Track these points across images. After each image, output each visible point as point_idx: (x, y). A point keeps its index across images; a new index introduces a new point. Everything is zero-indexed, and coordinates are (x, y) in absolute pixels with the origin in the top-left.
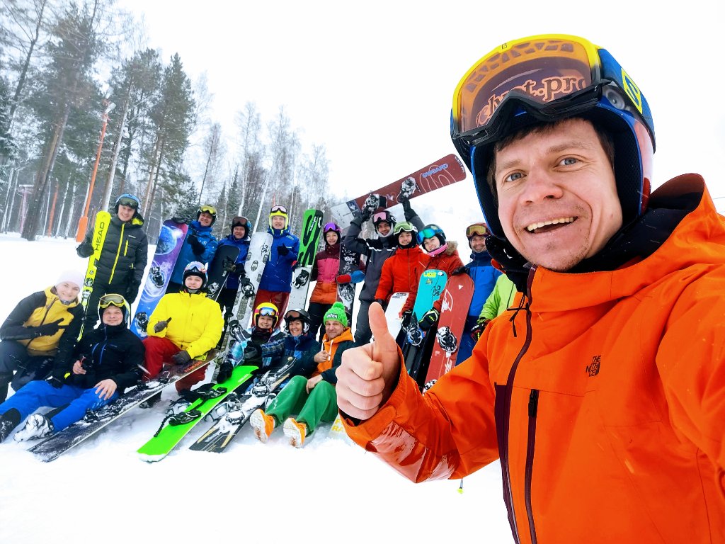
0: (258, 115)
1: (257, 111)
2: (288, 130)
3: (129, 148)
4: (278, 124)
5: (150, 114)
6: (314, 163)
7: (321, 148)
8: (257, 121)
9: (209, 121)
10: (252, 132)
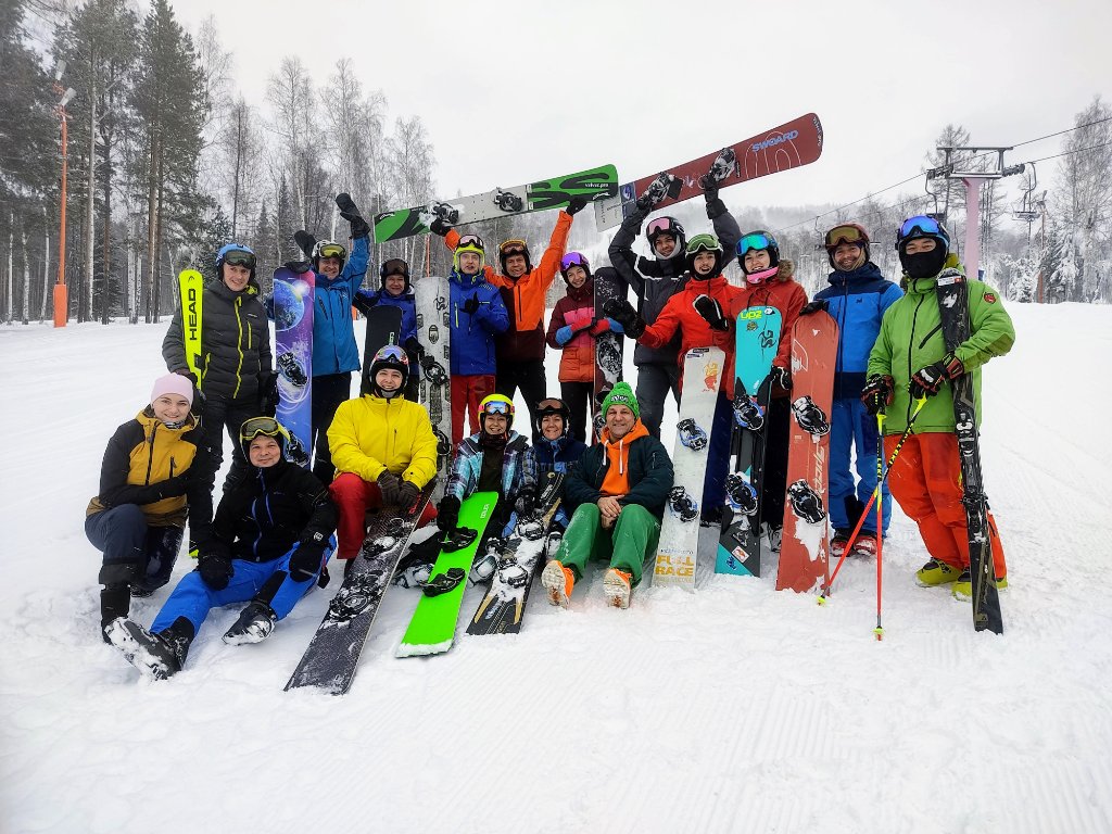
0: (306, 81)
1: (303, 76)
2: (358, 102)
3: (108, 163)
4: (340, 93)
5: (132, 102)
6: (404, 152)
7: (412, 126)
8: (306, 92)
9: (228, 101)
10: (300, 112)
